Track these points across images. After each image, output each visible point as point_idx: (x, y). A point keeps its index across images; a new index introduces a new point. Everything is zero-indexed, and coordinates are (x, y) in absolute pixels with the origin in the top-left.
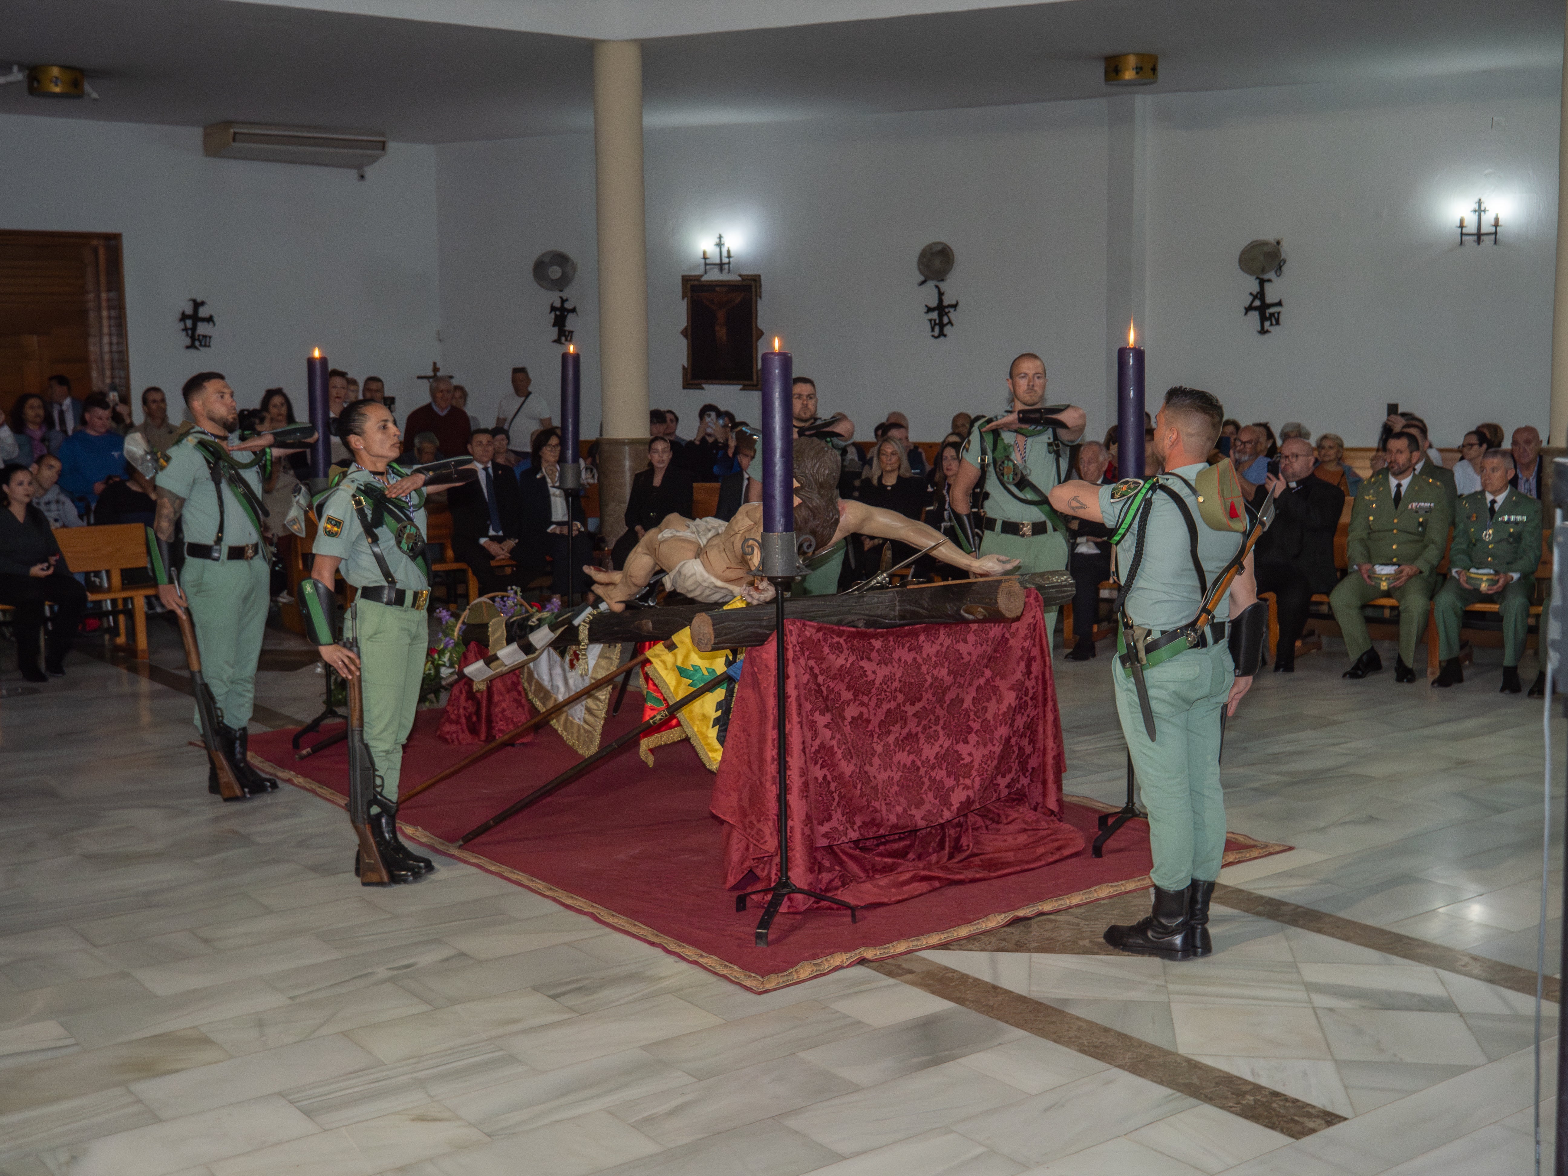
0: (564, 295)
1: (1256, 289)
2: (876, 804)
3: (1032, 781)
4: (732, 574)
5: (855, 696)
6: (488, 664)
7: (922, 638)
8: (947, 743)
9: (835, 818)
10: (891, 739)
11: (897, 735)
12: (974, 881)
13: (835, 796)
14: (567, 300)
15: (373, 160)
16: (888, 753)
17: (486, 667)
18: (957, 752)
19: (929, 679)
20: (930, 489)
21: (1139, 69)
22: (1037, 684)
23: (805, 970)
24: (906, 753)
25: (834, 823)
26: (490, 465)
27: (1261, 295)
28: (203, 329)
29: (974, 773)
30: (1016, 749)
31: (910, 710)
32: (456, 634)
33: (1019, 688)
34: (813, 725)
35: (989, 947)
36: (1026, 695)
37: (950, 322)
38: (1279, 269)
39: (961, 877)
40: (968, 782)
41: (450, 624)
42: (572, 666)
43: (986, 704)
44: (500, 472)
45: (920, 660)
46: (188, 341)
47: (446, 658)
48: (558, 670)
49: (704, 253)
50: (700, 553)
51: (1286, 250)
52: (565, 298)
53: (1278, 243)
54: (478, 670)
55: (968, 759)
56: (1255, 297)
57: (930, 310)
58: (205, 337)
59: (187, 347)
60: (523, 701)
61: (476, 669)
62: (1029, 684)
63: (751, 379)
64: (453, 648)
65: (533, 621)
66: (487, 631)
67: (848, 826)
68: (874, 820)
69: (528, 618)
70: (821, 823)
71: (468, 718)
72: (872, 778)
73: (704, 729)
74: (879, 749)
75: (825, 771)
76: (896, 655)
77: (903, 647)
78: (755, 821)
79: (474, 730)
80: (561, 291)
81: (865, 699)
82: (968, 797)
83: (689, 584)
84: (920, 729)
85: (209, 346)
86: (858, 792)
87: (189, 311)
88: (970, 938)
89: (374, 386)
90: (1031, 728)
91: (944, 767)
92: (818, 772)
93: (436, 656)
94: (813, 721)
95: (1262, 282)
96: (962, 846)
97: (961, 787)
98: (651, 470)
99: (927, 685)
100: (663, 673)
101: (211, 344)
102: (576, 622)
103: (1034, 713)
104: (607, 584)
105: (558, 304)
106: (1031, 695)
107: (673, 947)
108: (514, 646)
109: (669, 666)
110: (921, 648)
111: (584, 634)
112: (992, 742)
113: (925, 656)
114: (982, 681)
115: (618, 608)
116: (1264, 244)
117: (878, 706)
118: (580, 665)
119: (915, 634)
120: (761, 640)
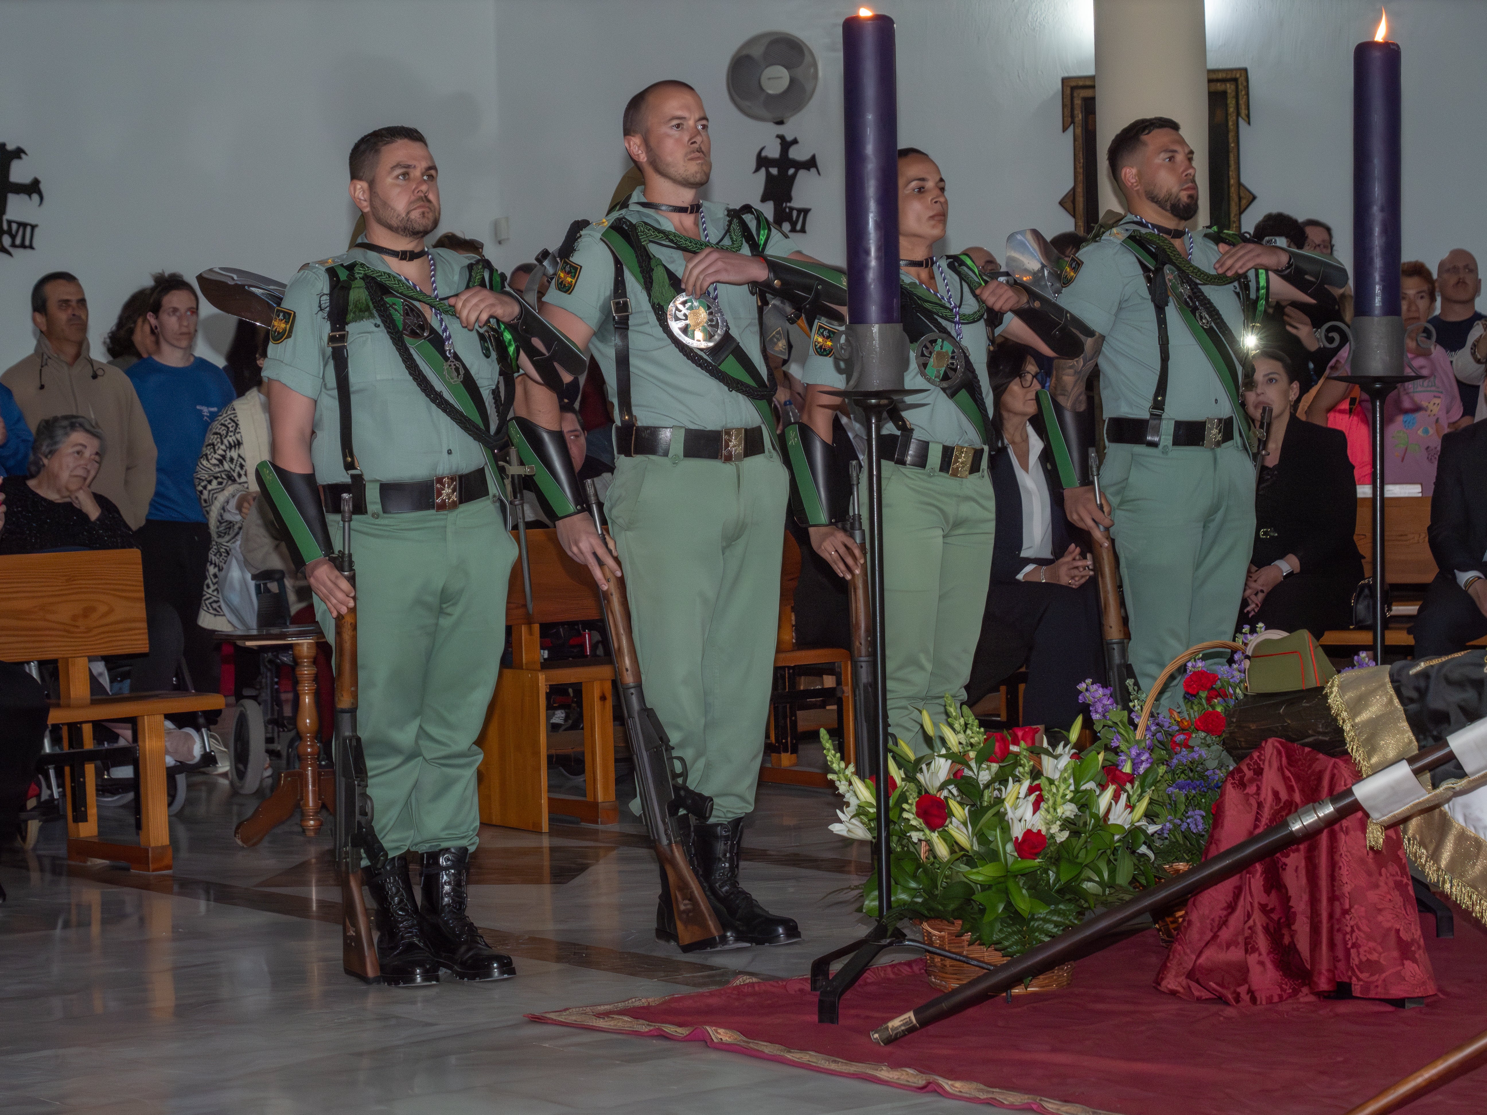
0: (788, 131)
14: (795, 142)
52: (789, 138)
80: (781, 123)
105: (773, 151)
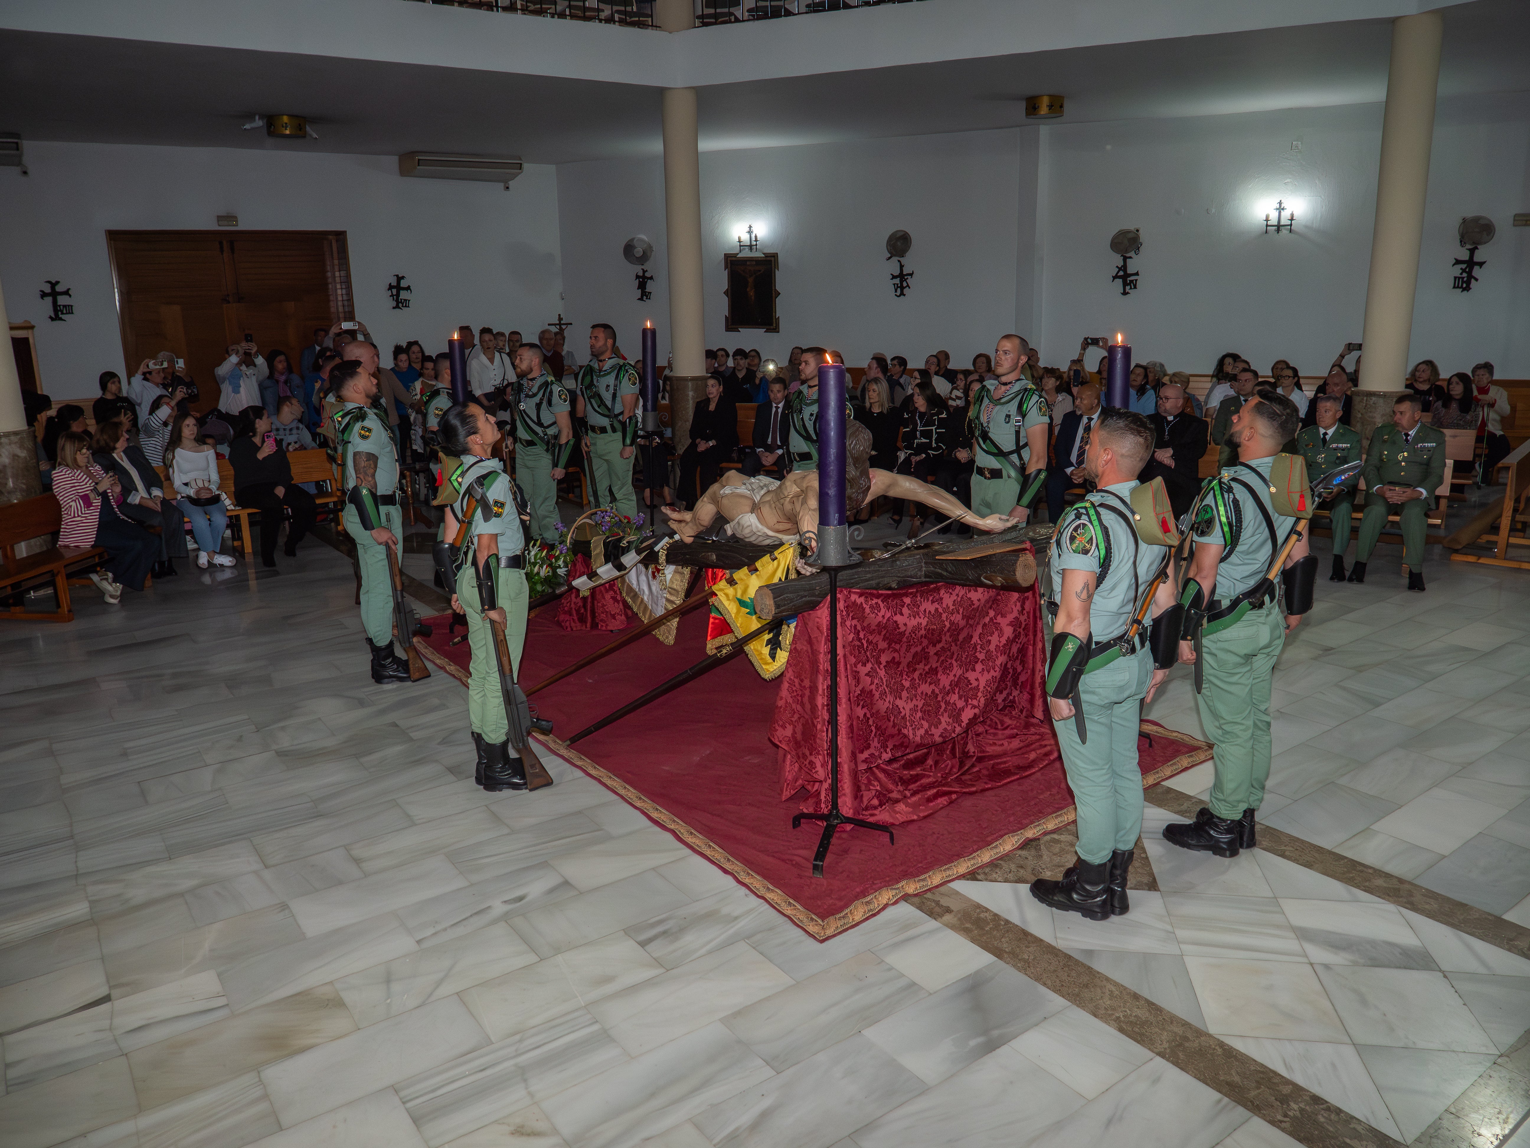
0: (645, 267)
1: (1120, 263)
2: (905, 731)
3: (1021, 692)
4: (781, 527)
5: (890, 645)
6: (590, 578)
7: (942, 592)
8: (960, 672)
9: (872, 746)
10: (916, 675)
11: (921, 671)
12: (984, 790)
13: (873, 728)
14: (647, 271)
15: (515, 176)
16: (914, 687)
17: (589, 581)
18: (967, 678)
19: (947, 624)
20: (906, 416)
21: (1050, 107)
22: (1029, 618)
23: (858, 911)
24: (927, 684)
25: (872, 750)
27: (1124, 268)
28: (403, 295)
29: (980, 694)
30: (1011, 671)
31: (932, 651)
32: (568, 542)
33: (1015, 624)
34: (856, 676)
35: (1011, 876)
36: (1020, 627)
37: (908, 286)
38: (1137, 250)
39: (974, 789)
40: (975, 702)
42: (654, 577)
43: (990, 638)
45: (940, 610)
46: (394, 304)
47: (561, 563)
48: (643, 578)
49: (739, 238)
50: (755, 508)
51: (1143, 237)
52: (645, 269)
53: (1138, 231)
54: (583, 583)
55: (975, 684)
56: (1120, 269)
57: (894, 277)
58: (405, 300)
59: (394, 308)
60: (619, 598)
61: (581, 582)
62: (1023, 618)
63: (772, 325)
64: (566, 553)
65: (624, 543)
66: (590, 548)
67: (882, 750)
68: (903, 743)
69: (620, 540)
70: (862, 752)
71: (578, 611)
72: (902, 710)
73: (759, 648)
74: (907, 684)
75: (865, 710)
76: (922, 608)
77: (928, 600)
78: (807, 753)
79: (582, 620)
80: (643, 264)
81: (897, 647)
82: (975, 714)
83: (746, 532)
84: (938, 664)
86: (891, 723)
87: (394, 283)
88: (993, 864)
89: (515, 337)
90: (1023, 651)
91: (956, 692)
92: (860, 712)
94: (856, 672)
95: (1125, 259)
96: (968, 752)
97: (970, 707)
98: (708, 400)
99: (946, 630)
100: (726, 603)
101: (410, 305)
102: (656, 549)
103: (1025, 640)
104: (680, 521)
105: (641, 274)
106: (1023, 626)
107: (742, 877)
108: (610, 566)
109: (731, 598)
110: (942, 599)
111: (662, 558)
112: (994, 669)
113: (944, 605)
114: (987, 620)
115: (689, 540)
116: (1129, 232)
117: (908, 650)
118: (660, 577)
119: (937, 590)
120: (813, 606)
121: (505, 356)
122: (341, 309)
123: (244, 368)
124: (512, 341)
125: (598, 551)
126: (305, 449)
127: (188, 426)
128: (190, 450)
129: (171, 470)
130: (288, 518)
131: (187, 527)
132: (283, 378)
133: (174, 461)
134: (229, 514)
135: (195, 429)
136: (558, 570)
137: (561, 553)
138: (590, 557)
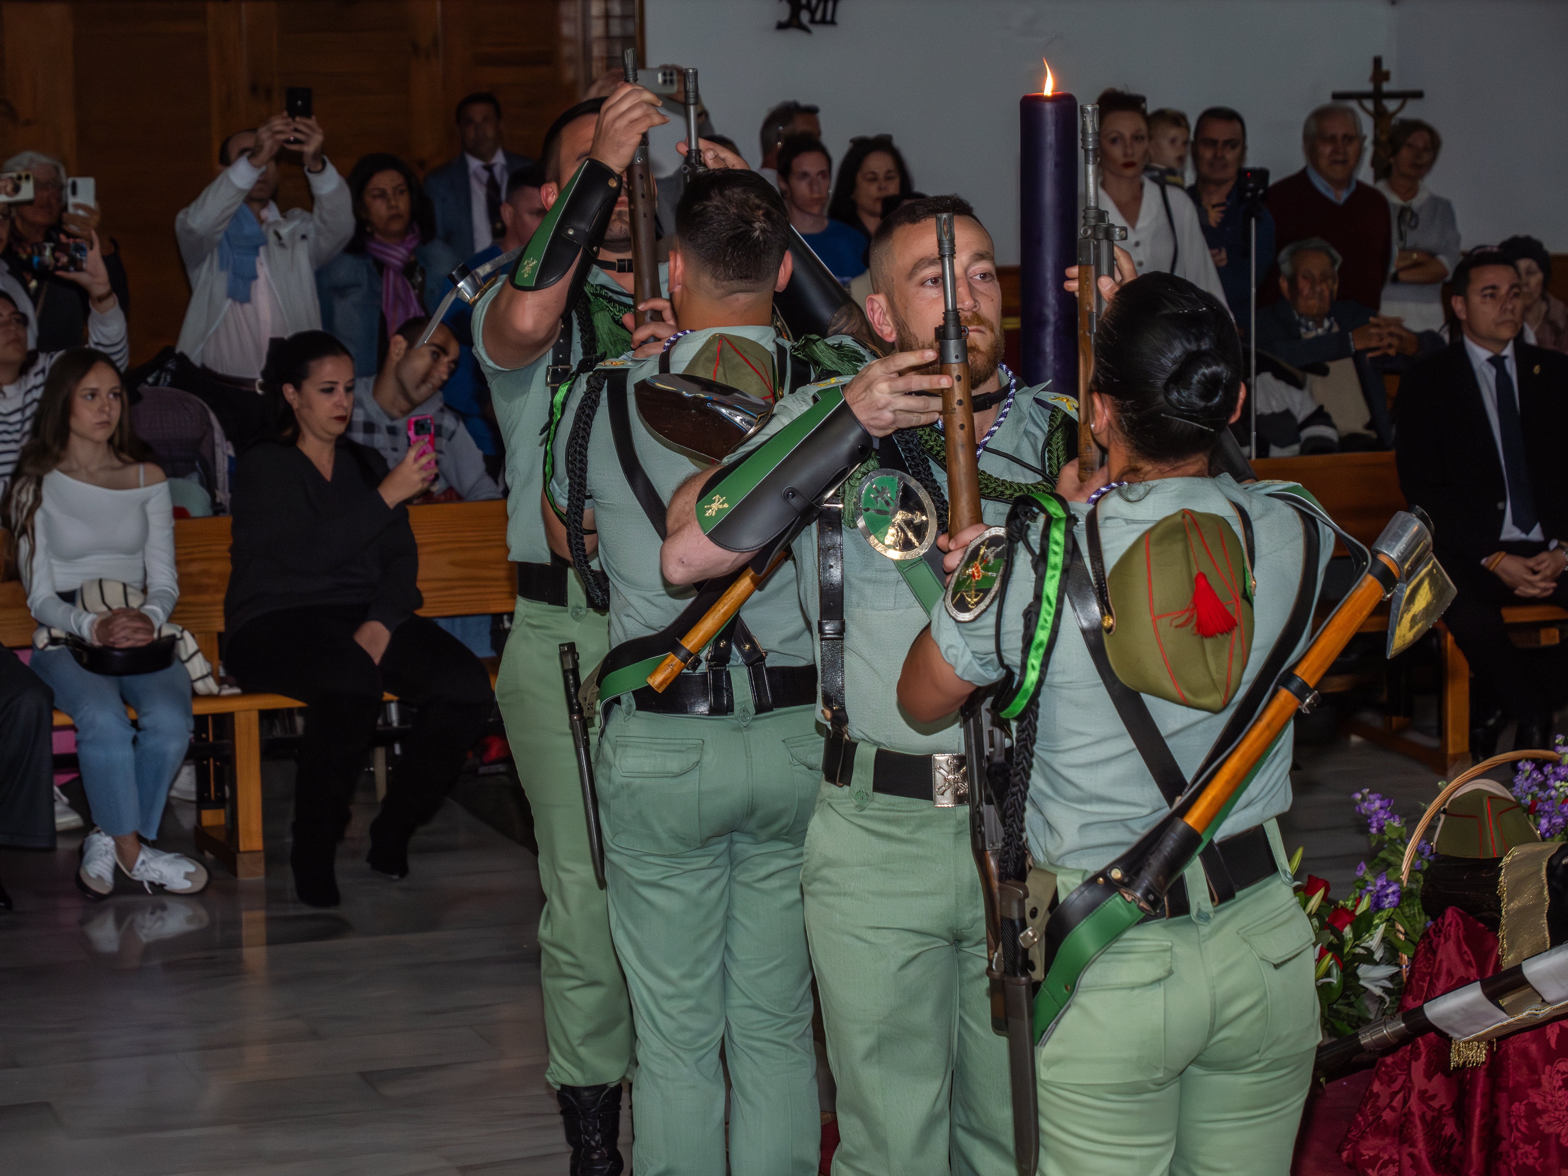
6: (1493, 995)
17: (1489, 1006)
26: (1508, 351)
32: (1405, 866)
41: (1390, 834)
44: (1537, 369)
46: (783, 13)
47: (1374, 941)
54: (1468, 1014)
59: (781, 26)
61: (1460, 1009)
64: (1397, 906)
66: (1494, 883)
71: (1433, 1128)
85: (833, 22)
89: (1220, 131)
93: (1348, 932)
101: (838, 19)
121: (1180, 202)
122: (597, 29)
123: (271, 213)
124: (1213, 143)
125: (1526, 897)
126: (460, 498)
127: (94, 394)
128: (91, 479)
129: (24, 545)
130: (387, 738)
131: (61, 743)
132: (397, 255)
133: (39, 516)
134: (200, 708)
135: (116, 405)
136: (1363, 970)
137: (1377, 906)
138: (1494, 924)
